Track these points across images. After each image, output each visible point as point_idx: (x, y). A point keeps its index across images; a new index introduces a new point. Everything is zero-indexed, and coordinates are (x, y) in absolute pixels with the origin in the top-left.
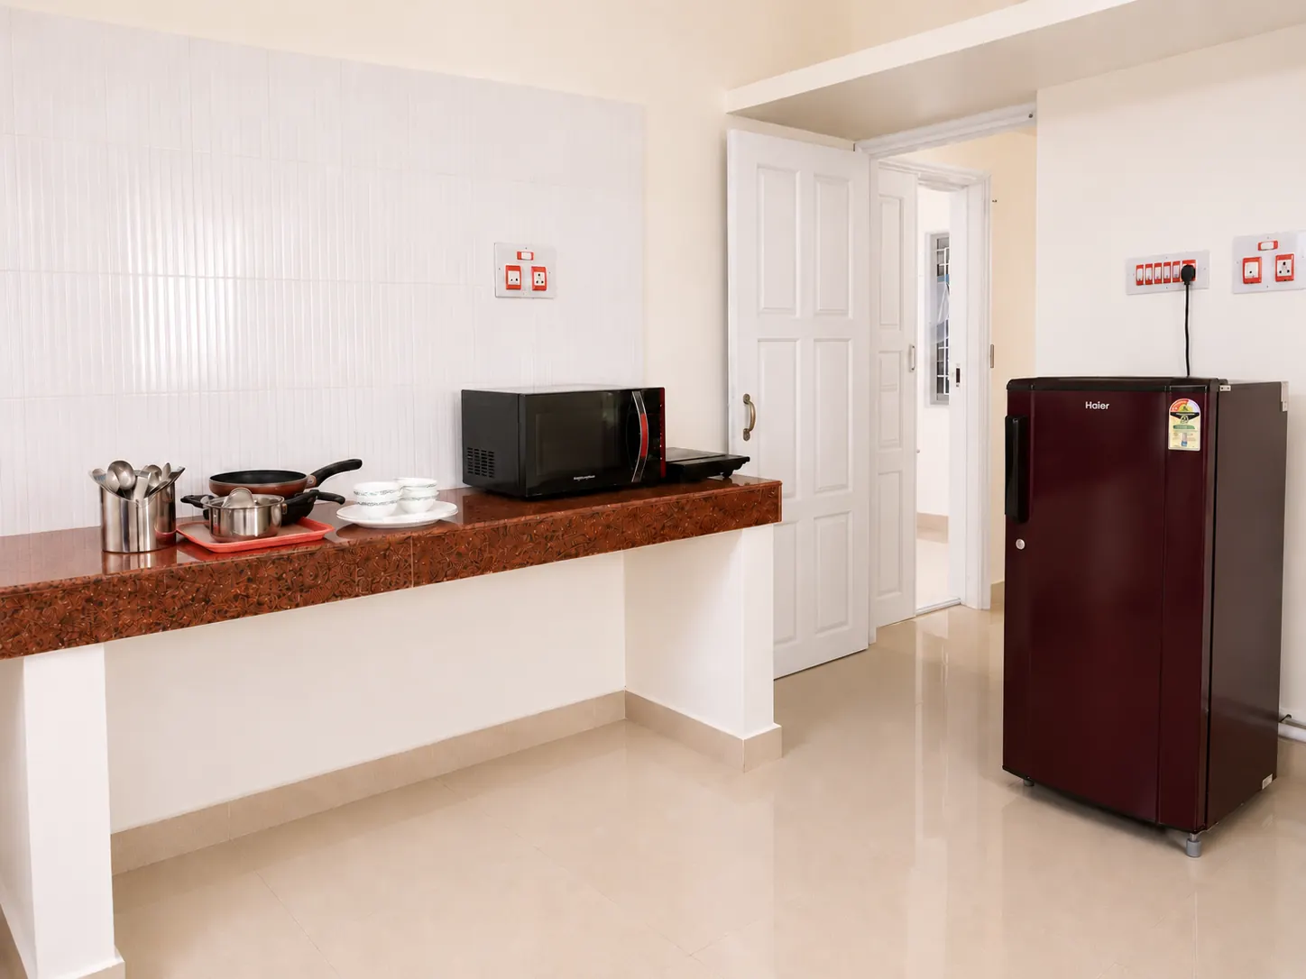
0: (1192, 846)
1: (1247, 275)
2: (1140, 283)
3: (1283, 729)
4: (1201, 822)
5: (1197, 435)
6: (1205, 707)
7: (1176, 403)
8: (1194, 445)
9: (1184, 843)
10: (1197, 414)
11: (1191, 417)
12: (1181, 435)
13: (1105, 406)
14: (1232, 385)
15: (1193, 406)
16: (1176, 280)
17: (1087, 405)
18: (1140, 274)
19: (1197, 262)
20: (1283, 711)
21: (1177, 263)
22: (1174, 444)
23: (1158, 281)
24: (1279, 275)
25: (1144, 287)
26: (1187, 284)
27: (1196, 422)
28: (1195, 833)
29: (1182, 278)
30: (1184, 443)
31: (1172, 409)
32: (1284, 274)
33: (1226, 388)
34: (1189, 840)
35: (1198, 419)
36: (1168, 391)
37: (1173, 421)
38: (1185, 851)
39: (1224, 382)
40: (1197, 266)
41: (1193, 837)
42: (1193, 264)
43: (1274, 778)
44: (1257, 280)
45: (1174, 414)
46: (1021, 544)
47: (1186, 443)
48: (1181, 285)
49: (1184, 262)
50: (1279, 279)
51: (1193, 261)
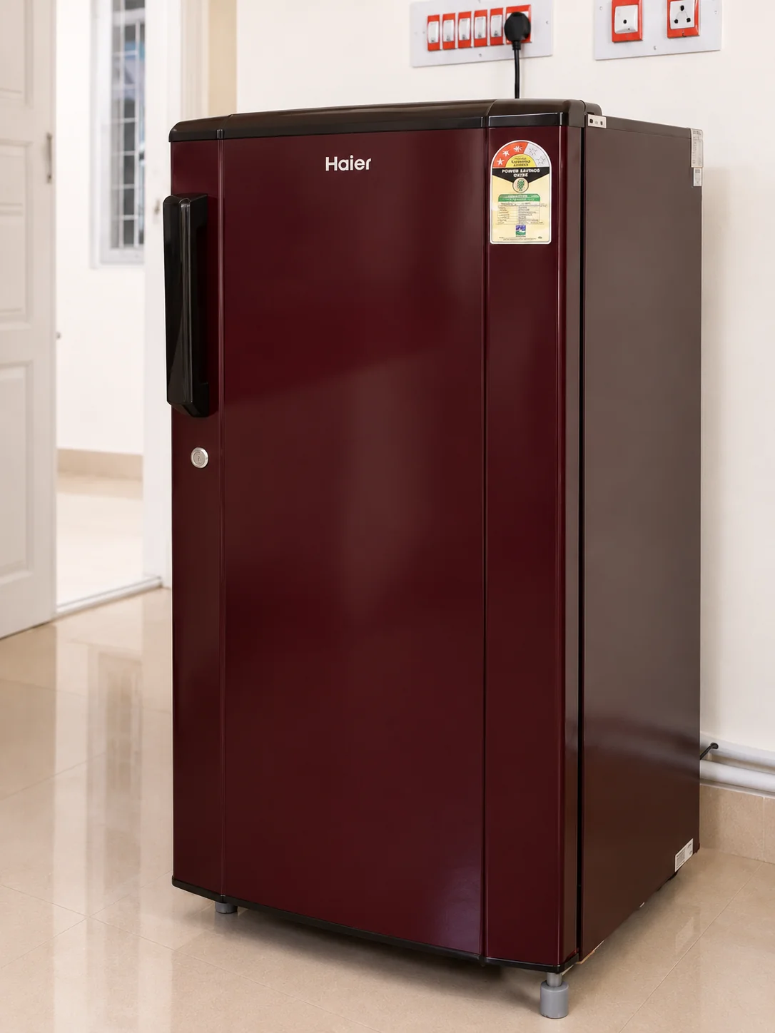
0: (553, 995)
1: (620, 28)
2: (433, 47)
3: (706, 768)
4: (570, 946)
5: (545, 214)
6: (572, 741)
7: (504, 150)
8: (540, 233)
9: (534, 992)
10: (544, 171)
11: (532, 177)
12: (513, 212)
13: (362, 164)
14: (609, 119)
15: (536, 155)
16: (496, 41)
17: (328, 164)
18: (434, 32)
19: (533, 9)
20: (706, 737)
21: (497, 12)
22: (501, 233)
23: (464, 44)
24: (674, 26)
25: (442, 55)
26: (517, 48)
27: (543, 187)
28: (557, 971)
29: (507, 38)
30: (521, 228)
31: (496, 162)
32: (683, 24)
33: (597, 122)
34: (546, 983)
35: (547, 180)
36: (486, 128)
37: (498, 186)
38: (537, 1007)
39: (596, 110)
40: (534, 16)
41: (553, 978)
42: (526, 13)
43: (696, 849)
44: (635, 37)
45: (498, 172)
46: (200, 458)
47: (523, 228)
48: (507, 49)
49: (509, 9)
50: (672, 34)
51: (526, 8)
